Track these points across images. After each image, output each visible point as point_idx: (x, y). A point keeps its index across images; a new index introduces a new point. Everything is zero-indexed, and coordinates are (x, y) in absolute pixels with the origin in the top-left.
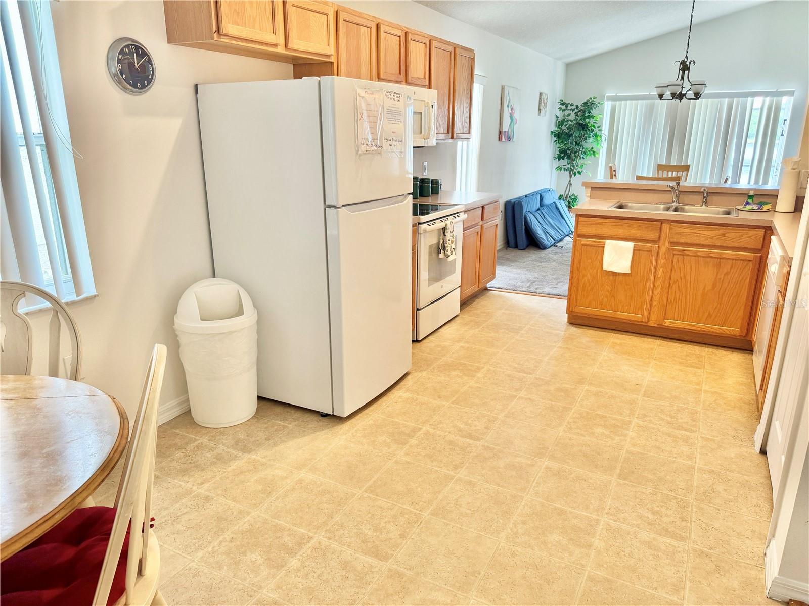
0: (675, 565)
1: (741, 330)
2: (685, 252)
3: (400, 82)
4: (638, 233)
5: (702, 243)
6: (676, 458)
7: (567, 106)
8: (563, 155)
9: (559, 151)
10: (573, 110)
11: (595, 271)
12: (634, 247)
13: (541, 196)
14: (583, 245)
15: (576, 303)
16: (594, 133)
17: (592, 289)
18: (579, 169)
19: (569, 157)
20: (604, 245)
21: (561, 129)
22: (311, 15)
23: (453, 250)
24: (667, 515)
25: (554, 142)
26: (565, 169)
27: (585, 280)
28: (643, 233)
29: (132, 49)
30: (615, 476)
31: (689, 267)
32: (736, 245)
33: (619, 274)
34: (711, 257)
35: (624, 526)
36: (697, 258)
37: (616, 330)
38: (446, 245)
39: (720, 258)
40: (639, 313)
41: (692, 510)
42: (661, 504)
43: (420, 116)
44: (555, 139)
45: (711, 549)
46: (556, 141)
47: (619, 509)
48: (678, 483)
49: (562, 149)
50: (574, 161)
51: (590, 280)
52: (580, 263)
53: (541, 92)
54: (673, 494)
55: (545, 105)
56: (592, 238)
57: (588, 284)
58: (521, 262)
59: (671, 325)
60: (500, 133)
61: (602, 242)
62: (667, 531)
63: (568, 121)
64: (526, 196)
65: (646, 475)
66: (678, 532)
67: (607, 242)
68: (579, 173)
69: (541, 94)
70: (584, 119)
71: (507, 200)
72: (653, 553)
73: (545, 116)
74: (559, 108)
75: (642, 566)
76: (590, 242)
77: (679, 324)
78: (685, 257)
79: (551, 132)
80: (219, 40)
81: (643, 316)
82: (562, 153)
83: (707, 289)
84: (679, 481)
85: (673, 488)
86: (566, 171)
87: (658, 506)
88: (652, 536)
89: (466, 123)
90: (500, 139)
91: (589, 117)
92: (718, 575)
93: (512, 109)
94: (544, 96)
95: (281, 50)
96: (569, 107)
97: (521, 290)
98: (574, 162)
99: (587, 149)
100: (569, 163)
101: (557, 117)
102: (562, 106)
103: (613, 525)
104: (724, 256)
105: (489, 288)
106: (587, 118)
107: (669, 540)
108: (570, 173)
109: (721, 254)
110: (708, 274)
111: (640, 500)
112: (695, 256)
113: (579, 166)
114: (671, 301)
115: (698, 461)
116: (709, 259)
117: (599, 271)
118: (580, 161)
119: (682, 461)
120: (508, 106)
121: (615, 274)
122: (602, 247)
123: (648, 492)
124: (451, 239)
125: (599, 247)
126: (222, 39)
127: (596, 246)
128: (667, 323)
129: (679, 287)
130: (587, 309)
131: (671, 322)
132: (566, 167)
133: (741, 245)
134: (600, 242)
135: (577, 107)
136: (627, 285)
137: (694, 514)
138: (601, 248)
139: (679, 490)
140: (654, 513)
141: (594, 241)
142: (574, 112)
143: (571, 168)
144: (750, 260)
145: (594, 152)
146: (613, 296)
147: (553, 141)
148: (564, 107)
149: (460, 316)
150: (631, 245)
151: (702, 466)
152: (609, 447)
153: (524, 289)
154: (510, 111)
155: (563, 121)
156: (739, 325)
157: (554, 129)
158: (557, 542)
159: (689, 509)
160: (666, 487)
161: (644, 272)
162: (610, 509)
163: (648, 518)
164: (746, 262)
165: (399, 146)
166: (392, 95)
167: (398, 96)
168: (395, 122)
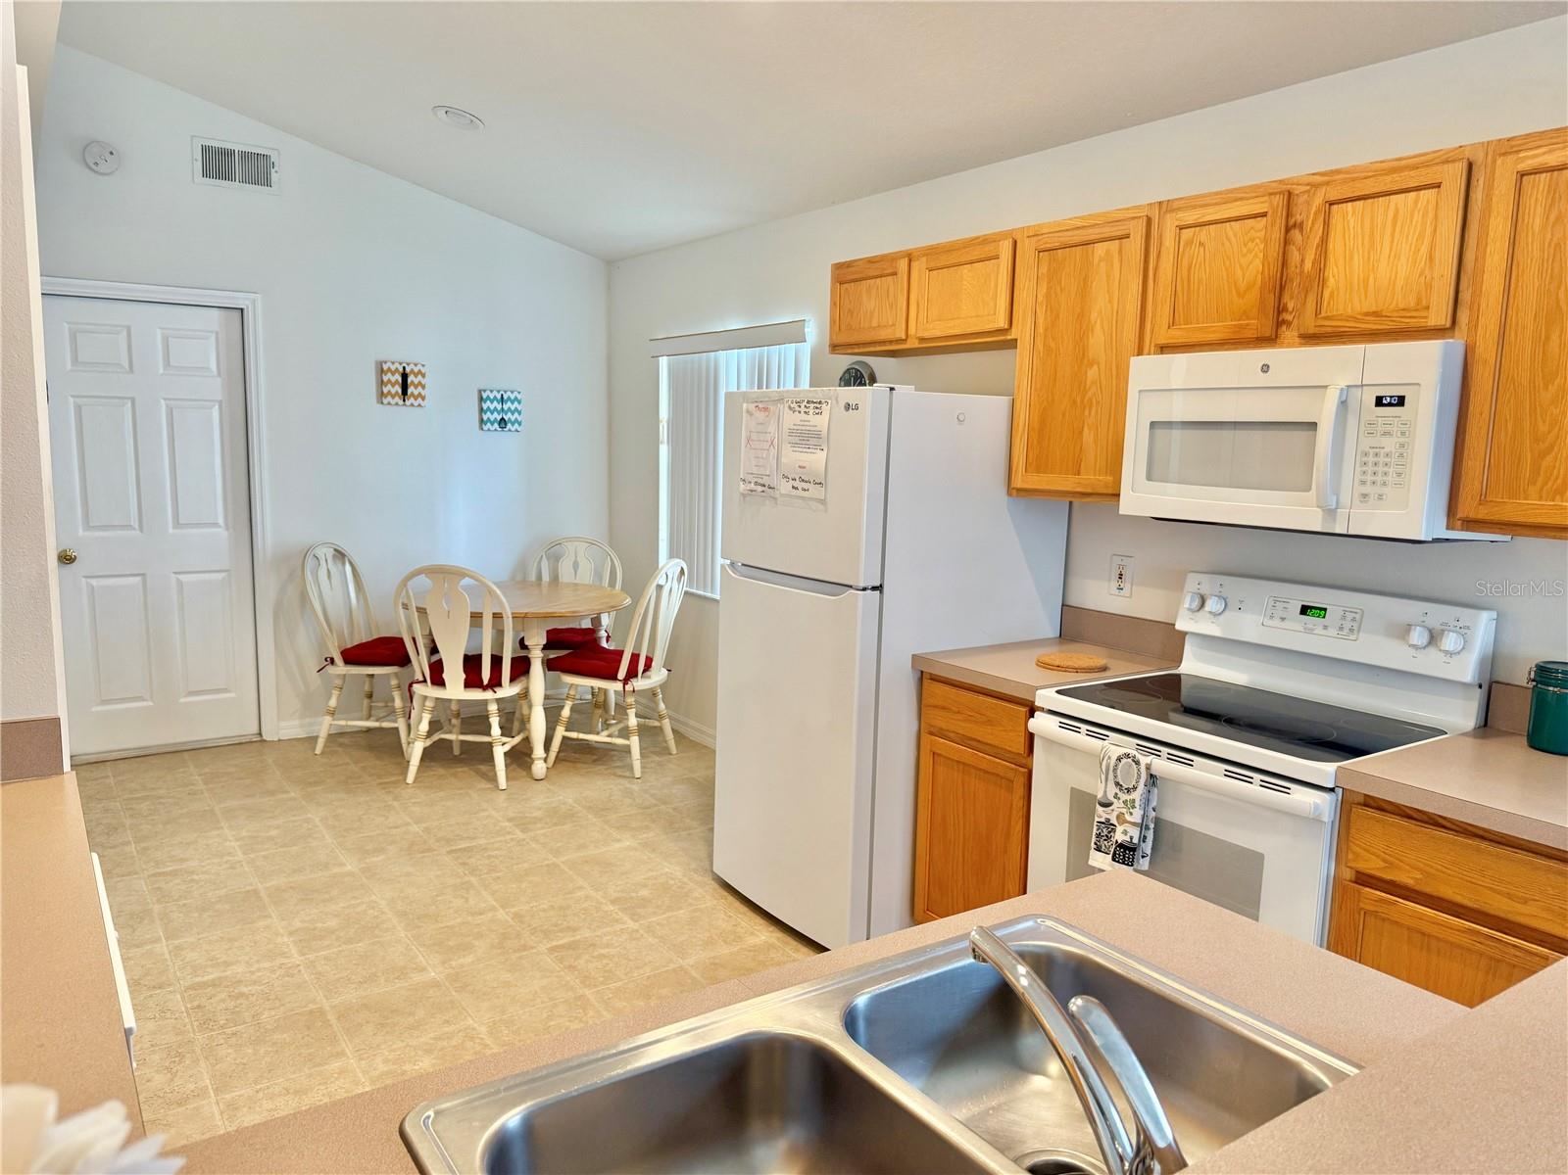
6: (257, 1092)
24: (223, 1000)
30: (328, 1008)
41: (192, 1025)
42: (238, 1009)
45: (151, 996)
48: (229, 1051)
54: (229, 1031)
62: (214, 985)
65: (285, 1035)
66: (200, 991)
84: (229, 1054)
85: (234, 1039)
88: (228, 973)
92: (136, 978)
107: (206, 978)
115: (215, 1108)
119: (242, 1092)
123: (266, 1014)
124: (1120, 807)
137: (187, 1020)
139: (222, 1041)
140: (241, 995)
151: (204, 1102)
152: (378, 1046)
159: (196, 1023)
160: (245, 1035)
163: (246, 986)
165: (815, 492)
166: (803, 405)
167: (819, 406)
168: (808, 450)
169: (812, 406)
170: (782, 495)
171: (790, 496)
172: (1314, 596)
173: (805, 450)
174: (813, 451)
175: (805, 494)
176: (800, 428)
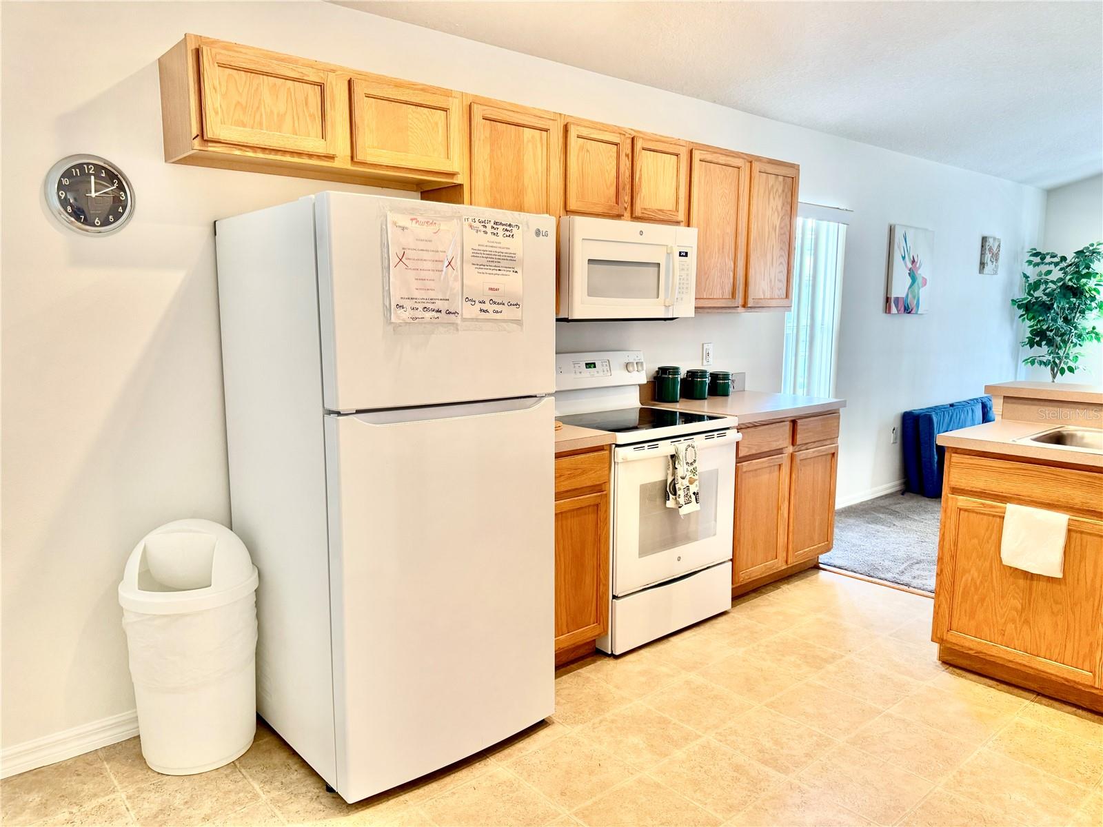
3: (619, 216)
4: (1078, 496)
7: (1043, 259)
8: (1038, 339)
9: (1031, 332)
10: (1056, 264)
11: (986, 564)
12: (1069, 524)
13: (984, 407)
14: (960, 509)
15: (951, 624)
16: (1096, 302)
17: (982, 600)
18: (1071, 364)
19: (1050, 342)
20: (1004, 513)
21: (1032, 295)
22: (410, 110)
23: (693, 497)
25: (1020, 317)
26: (1041, 363)
27: (967, 580)
28: (1088, 495)
29: (89, 169)
33: (1039, 577)
37: (1039, 694)
38: (677, 486)
40: (1087, 665)
43: (656, 269)
44: (1022, 312)
46: (1022, 315)
49: (1036, 330)
50: (1060, 348)
51: (978, 582)
52: (956, 544)
53: (985, 235)
55: (996, 257)
56: (978, 497)
57: (973, 588)
58: (915, 520)
60: (888, 300)
61: (1000, 507)
63: (1046, 282)
64: (952, 405)
67: (1011, 508)
68: (1071, 370)
69: (984, 239)
70: (1078, 279)
71: (908, 409)
73: (996, 273)
74: (1027, 261)
76: (976, 505)
79: (1013, 300)
80: (206, 149)
81: (1094, 675)
82: (1036, 335)
86: (1043, 366)
89: (780, 281)
90: (887, 309)
91: (1088, 276)
93: (913, 262)
94: (990, 242)
95: (343, 163)
96: (1048, 259)
97: (883, 576)
98: (1061, 352)
99: (1084, 329)
100: (1052, 353)
101: (1026, 277)
102: (1032, 258)
105: (821, 566)
106: (1084, 278)
108: (1052, 370)
113: (1071, 358)
117: (996, 565)
118: (1073, 351)
120: (904, 258)
121: (1029, 575)
122: (1000, 517)
124: (689, 475)
125: (994, 516)
126: (210, 146)
127: (989, 515)
130: (973, 640)
132: (1044, 359)
134: (998, 507)
135: (1064, 259)
136: (1056, 603)
138: (998, 519)
141: (983, 504)
142: (1058, 267)
143: (1054, 362)
145: (1097, 334)
147: (1017, 317)
148: (1038, 260)
149: (731, 614)
150: (1061, 520)
153: (889, 576)
154: (910, 265)
155: (1036, 286)
157: (1021, 295)
161: (1093, 580)
165: (508, 313)
166: (489, 226)
167: (508, 228)
168: (498, 272)
169: (501, 227)
170: (464, 320)
171: (477, 320)
172: (590, 358)
173: (494, 272)
174: (505, 273)
175: (498, 316)
176: (488, 249)
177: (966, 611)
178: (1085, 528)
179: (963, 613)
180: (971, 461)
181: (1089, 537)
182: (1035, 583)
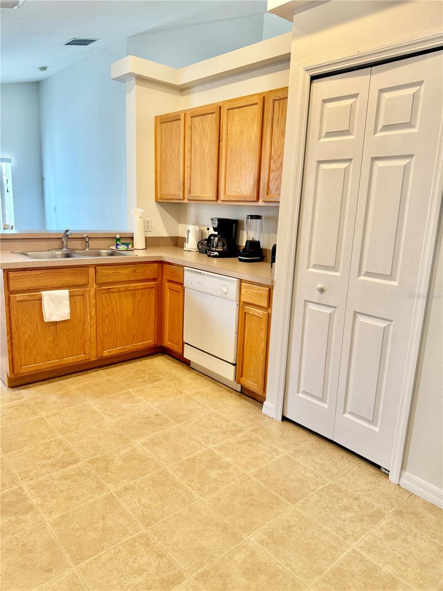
0: (88, 477)
1: (154, 341)
2: (110, 290)
4: (70, 280)
5: (121, 280)
11: (35, 325)
12: (70, 294)
14: (18, 302)
15: (21, 364)
17: (35, 345)
20: (41, 297)
27: (26, 337)
28: (74, 279)
31: (114, 302)
32: (143, 277)
33: (59, 322)
34: (129, 290)
35: (40, 479)
36: (119, 293)
39: (135, 290)
40: (82, 352)
47: (26, 472)
51: (32, 336)
56: (25, 292)
57: (29, 341)
59: (109, 354)
61: (39, 294)
67: (44, 293)
72: (71, 480)
75: (73, 492)
76: (26, 297)
77: (115, 351)
78: (111, 294)
81: (86, 355)
83: (129, 317)
87: (47, 453)
103: (33, 483)
104: (138, 288)
109: (135, 286)
110: (128, 304)
111: (33, 456)
112: (118, 292)
114: (105, 334)
116: (127, 292)
117: (39, 324)
121: (55, 323)
122: (39, 299)
125: (35, 300)
127: (32, 300)
128: (106, 353)
129: (109, 320)
130: (33, 366)
131: (109, 352)
133: (147, 277)
134: (36, 295)
136: (68, 331)
138: (38, 301)
141: (30, 295)
144: (153, 288)
146: (57, 345)
150: (65, 293)
156: (152, 337)
158: (8, 523)
161: (80, 315)
162: (20, 475)
164: (150, 289)
177: (27, 353)
178: (76, 293)
179: (26, 355)
180: (20, 275)
181: (77, 297)
182: (58, 326)
